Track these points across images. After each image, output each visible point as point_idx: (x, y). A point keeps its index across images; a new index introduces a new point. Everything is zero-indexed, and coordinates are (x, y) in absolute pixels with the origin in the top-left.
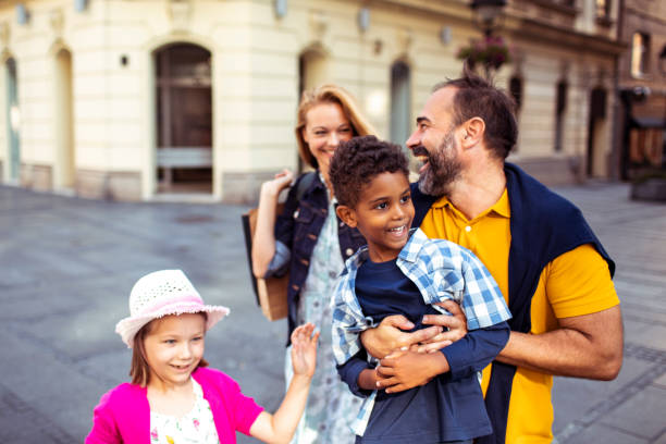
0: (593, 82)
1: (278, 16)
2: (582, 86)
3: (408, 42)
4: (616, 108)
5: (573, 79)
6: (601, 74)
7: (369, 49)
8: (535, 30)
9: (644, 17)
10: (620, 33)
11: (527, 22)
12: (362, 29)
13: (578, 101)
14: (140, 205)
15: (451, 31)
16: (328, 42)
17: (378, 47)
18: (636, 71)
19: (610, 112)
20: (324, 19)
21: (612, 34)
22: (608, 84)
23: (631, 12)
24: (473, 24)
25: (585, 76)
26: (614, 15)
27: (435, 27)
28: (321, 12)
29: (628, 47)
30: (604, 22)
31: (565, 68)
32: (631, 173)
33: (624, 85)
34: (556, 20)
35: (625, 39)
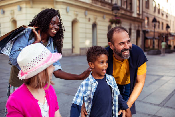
0: (137, 28)
1: (67, 12)
2: (135, 29)
3: (96, 19)
4: (142, 34)
5: (132, 27)
6: (139, 26)
7: (87, 20)
8: (124, 16)
9: (147, 13)
10: (142, 17)
11: (122, 14)
12: (86, 15)
13: (134, 33)
15: (105, 16)
16: (78, 18)
17: (89, 20)
18: (146, 26)
19: (141, 35)
20: (77, 13)
21: (141, 17)
22: (140, 29)
23: (144, 12)
24: (112, 15)
25: (135, 27)
26: (141, 13)
27: (102, 15)
28: (76, 11)
29: (144, 20)
30: (139, 15)
31: (130, 25)
32: (146, 50)
33: (144, 29)
34: (128, 14)
35: (143, 18)
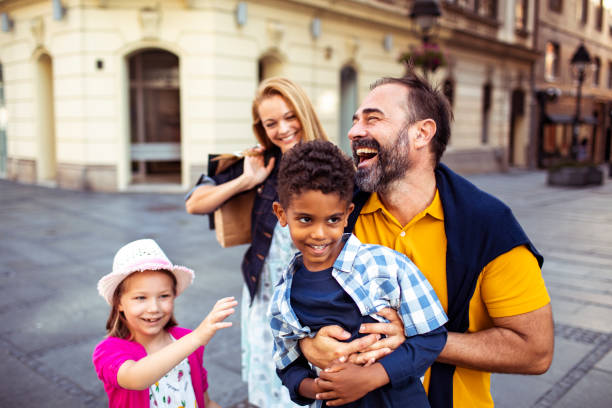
0: (514, 85)
1: (239, 25)
2: (504, 88)
3: (355, 49)
4: (532, 107)
5: (497, 81)
6: (520, 78)
7: (321, 55)
8: (464, 39)
9: (554, 29)
10: (535, 42)
11: (457, 32)
12: (314, 37)
13: (501, 101)
14: (116, 195)
15: (392, 39)
16: (284, 47)
17: (329, 53)
18: (549, 76)
19: (528, 110)
20: (280, 27)
21: (529, 43)
22: (526, 86)
23: (545, 25)
24: (412, 33)
25: (507, 79)
26: (530, 27)
27: (378, 35)
28: (277, 22)
29: (542, 54)
30: (522, 34)
31: (489, 72)
32: (546, 162)
33: (539, 87)
34: (482, 31)
35: (540, 48)
